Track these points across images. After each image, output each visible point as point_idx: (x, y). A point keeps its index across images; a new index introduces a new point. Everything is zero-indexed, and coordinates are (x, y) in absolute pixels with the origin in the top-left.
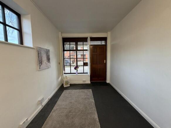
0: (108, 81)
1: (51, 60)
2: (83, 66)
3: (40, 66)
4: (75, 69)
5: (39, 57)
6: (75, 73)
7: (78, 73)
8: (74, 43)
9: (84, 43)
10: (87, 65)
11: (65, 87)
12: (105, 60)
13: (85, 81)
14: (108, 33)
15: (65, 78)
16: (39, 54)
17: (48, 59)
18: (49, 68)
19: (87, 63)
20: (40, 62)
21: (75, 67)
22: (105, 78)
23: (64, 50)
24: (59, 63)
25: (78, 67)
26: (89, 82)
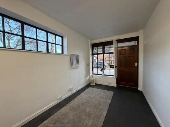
0: (140, 88)
1: (80, 62)
2: (110, 68)
3: (71, 66)
4: (101, 70)
5: (71, 60)
6: (101, 75)
7: (104, 75)
8: (102, 47)
9: (111, 46)
10: (113, 68)
11: (91, 85)
12: (136, 63)
13: (111, 83)
14: (140, 31)
15: (92, 77)
16: (71, 58)
17: (78, 62)
18: (78, 68)
19: (113, 66)
20: (72, 64)
21: (101, 68)
22: (137, 85)
23: (93, 54)
24: (88, 65)
25: (104, 69)
26: (115, 85)
